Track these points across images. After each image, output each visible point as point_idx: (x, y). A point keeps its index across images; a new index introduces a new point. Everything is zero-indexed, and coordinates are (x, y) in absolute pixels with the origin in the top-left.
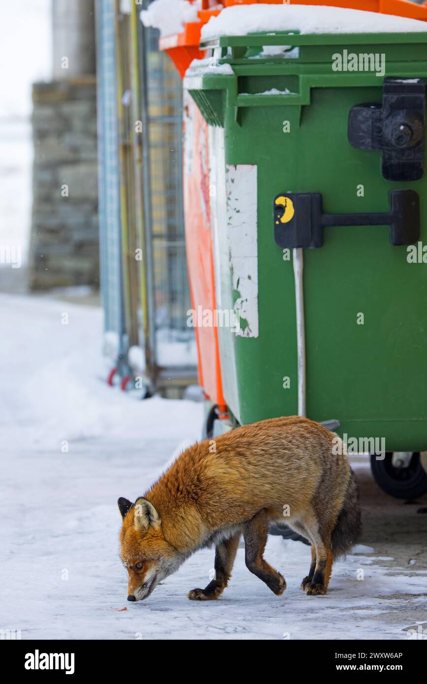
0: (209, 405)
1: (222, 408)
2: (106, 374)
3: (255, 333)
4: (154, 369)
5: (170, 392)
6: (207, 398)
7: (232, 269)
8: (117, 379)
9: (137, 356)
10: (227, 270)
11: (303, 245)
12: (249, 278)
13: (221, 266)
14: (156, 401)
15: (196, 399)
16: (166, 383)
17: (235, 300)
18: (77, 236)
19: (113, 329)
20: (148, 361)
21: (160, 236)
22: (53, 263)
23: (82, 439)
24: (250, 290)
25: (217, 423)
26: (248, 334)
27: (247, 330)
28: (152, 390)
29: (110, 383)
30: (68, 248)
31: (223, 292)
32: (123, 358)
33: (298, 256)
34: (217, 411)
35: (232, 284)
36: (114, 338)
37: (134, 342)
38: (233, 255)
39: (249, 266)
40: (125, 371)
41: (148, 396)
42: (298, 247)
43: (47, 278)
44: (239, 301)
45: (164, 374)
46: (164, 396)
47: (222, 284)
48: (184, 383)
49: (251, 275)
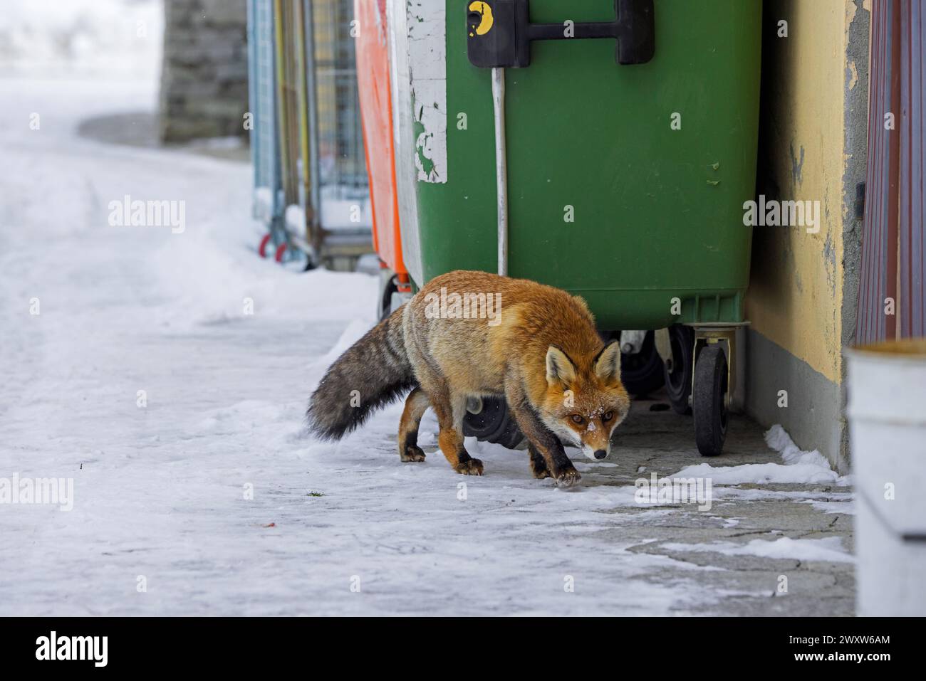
0: (386, 276)
1: (402, 278)
2: (256, 242)
3: (443, 178)
4: (318, 233)
5: (338, 263)
6: (384, 266)
7: (413, 95)
8: (271, 249)
9: (296, 217)
10: (408, 97)
11: (505, 65)
12: (436, 106)
13: (400, 92)
14: (320, 274)
15: (371, 272)
16: (333, 251)
17: (417, 136)
18: (223, 72)
19: (266, 185)
20: (309, 223)
21: (325, 64)
22: (192, 107)
23: (224, 321)
24: (436, 122)
25: (395, 295)
26: (434, 179)
27: (432, 173)
28: (314, 260)
29: (262, 253)
30: (212, 88)
31: (401, 125)
32: (278, 221)
33: (498, 79)
34: (395, 282)
35: (414, 115)
36: (266, 195)
37: (292, 199)
38: (414, 77)
39: (435, 91)
40: (281, 238)
41: (310, 267)
42: (499, 66)
43: (184, 127)
44: (422, 136)
45: (329, 240)
46: (331, 268)
47: (401, 114)
48: (356, 251)
49: (438, 102)
